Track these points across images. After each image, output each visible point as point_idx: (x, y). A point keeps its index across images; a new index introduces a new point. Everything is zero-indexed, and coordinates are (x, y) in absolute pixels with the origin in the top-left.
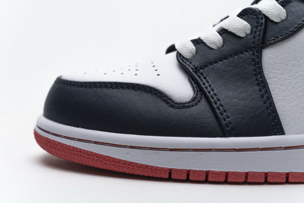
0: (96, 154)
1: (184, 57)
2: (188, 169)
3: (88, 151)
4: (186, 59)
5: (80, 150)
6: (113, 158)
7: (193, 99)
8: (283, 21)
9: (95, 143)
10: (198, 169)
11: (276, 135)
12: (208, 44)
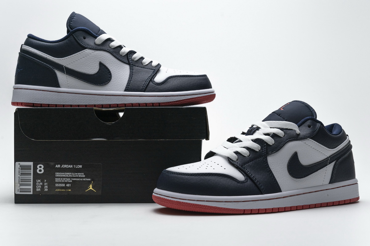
0: (209, 206)
1: (233, 160)
2: (251, 209)
3: (205, 205)
4: (234, 161)
5: (200, 205)
6: (218, 207)
7: (246, 180)
8: (273, 144)
9: (207, 201)
10: (255, 209)
11: (279, 192)
12: (243, 154)
